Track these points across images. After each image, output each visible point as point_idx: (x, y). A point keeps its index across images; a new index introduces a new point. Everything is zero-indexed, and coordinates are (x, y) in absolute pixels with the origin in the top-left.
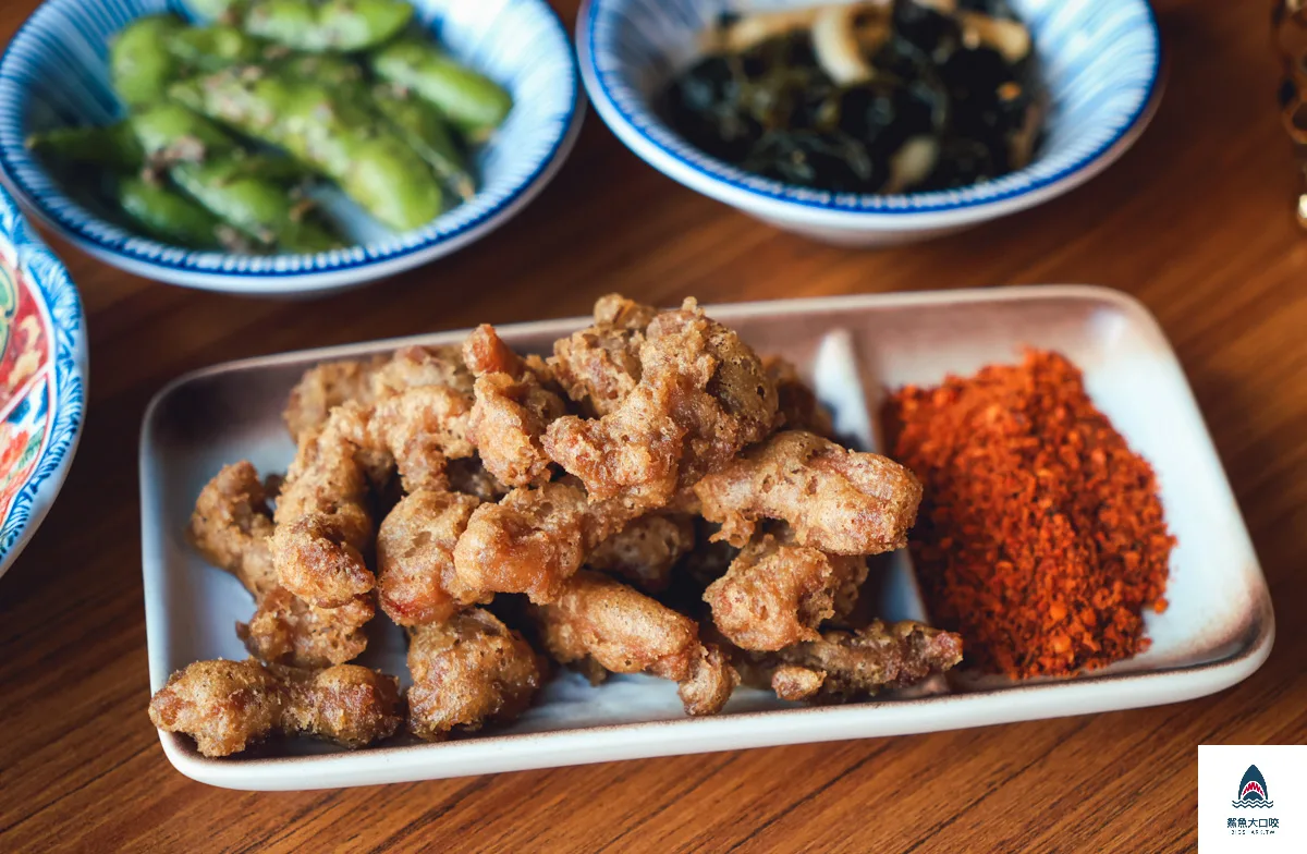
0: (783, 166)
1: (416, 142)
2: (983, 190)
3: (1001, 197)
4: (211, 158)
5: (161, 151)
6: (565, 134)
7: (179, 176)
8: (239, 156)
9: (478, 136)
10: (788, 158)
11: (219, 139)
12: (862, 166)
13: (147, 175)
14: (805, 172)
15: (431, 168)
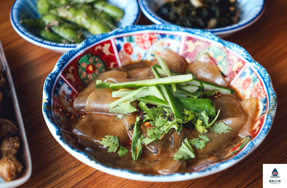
0: (185, 24)
1: (104, 21)
2: (228, 28)
3: (232, 29)
4: (60, 25)
5: (49, 23)
6: (137, 18)
7: (53, 29)
8: (66, 24)
9: (117, 20)
10: (186, 22)
11: (62, 21)
12: (202, 23)
13: (46, 29)
14: (190, 24)
15: (108, 26)
